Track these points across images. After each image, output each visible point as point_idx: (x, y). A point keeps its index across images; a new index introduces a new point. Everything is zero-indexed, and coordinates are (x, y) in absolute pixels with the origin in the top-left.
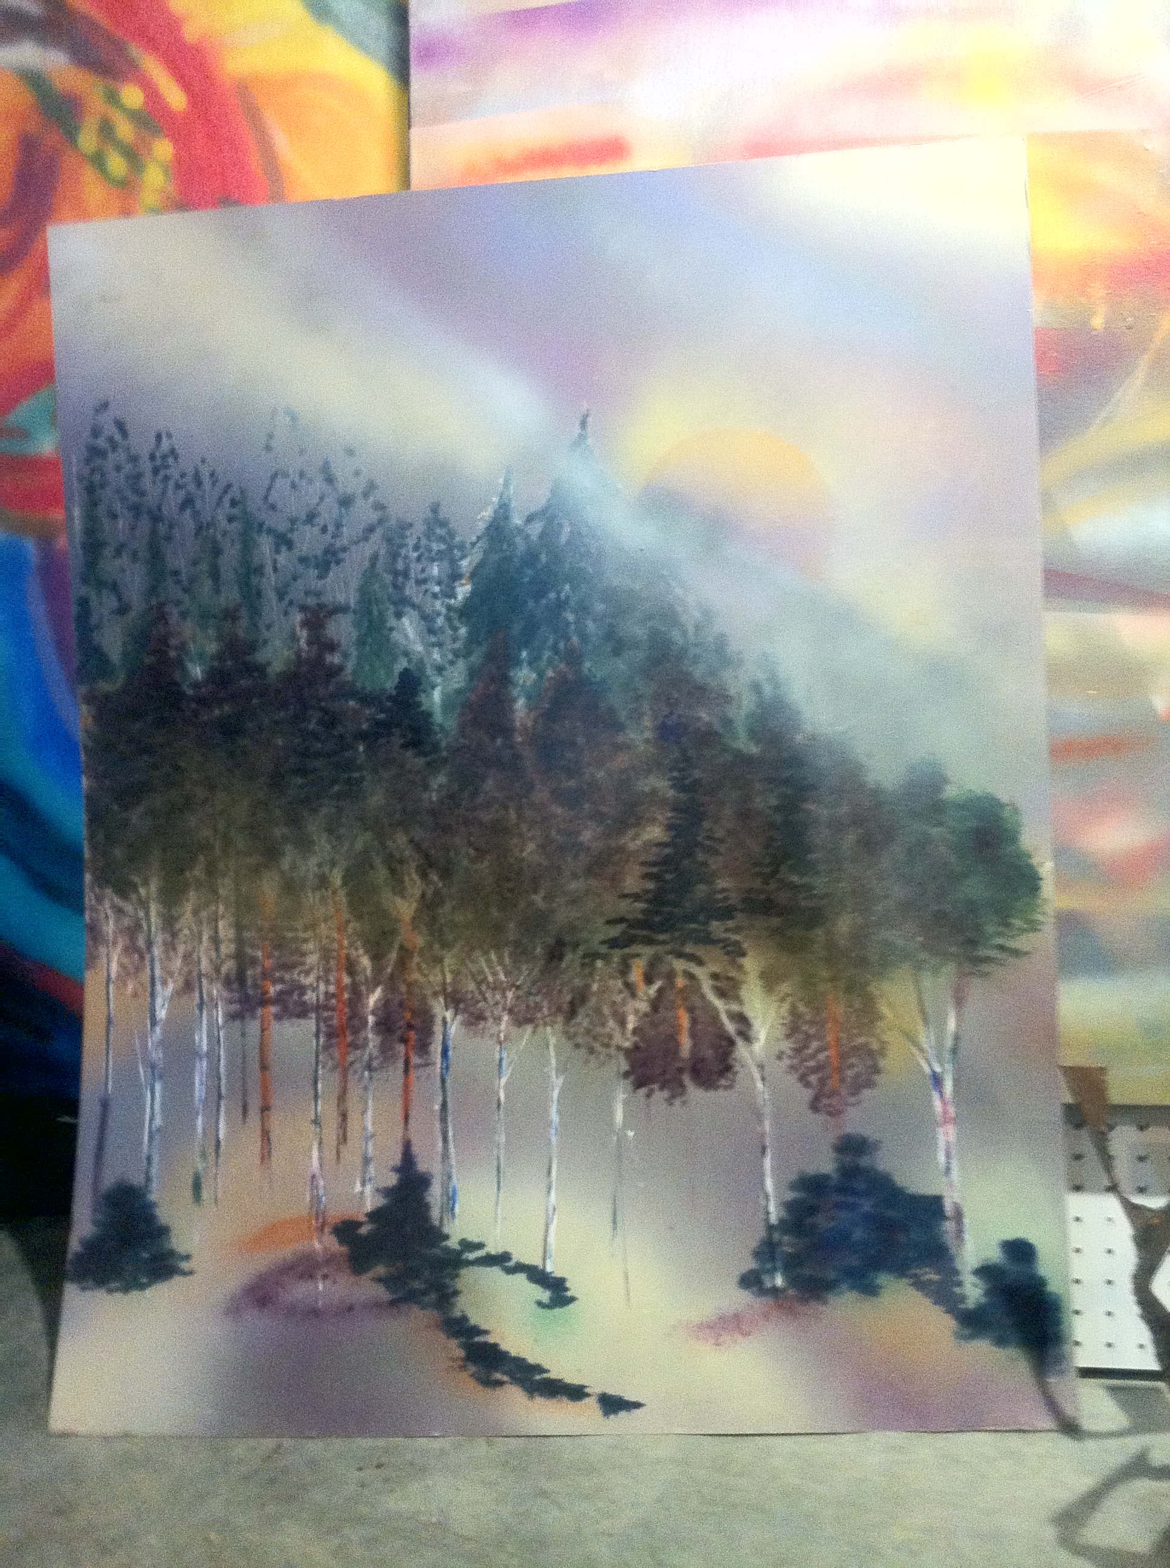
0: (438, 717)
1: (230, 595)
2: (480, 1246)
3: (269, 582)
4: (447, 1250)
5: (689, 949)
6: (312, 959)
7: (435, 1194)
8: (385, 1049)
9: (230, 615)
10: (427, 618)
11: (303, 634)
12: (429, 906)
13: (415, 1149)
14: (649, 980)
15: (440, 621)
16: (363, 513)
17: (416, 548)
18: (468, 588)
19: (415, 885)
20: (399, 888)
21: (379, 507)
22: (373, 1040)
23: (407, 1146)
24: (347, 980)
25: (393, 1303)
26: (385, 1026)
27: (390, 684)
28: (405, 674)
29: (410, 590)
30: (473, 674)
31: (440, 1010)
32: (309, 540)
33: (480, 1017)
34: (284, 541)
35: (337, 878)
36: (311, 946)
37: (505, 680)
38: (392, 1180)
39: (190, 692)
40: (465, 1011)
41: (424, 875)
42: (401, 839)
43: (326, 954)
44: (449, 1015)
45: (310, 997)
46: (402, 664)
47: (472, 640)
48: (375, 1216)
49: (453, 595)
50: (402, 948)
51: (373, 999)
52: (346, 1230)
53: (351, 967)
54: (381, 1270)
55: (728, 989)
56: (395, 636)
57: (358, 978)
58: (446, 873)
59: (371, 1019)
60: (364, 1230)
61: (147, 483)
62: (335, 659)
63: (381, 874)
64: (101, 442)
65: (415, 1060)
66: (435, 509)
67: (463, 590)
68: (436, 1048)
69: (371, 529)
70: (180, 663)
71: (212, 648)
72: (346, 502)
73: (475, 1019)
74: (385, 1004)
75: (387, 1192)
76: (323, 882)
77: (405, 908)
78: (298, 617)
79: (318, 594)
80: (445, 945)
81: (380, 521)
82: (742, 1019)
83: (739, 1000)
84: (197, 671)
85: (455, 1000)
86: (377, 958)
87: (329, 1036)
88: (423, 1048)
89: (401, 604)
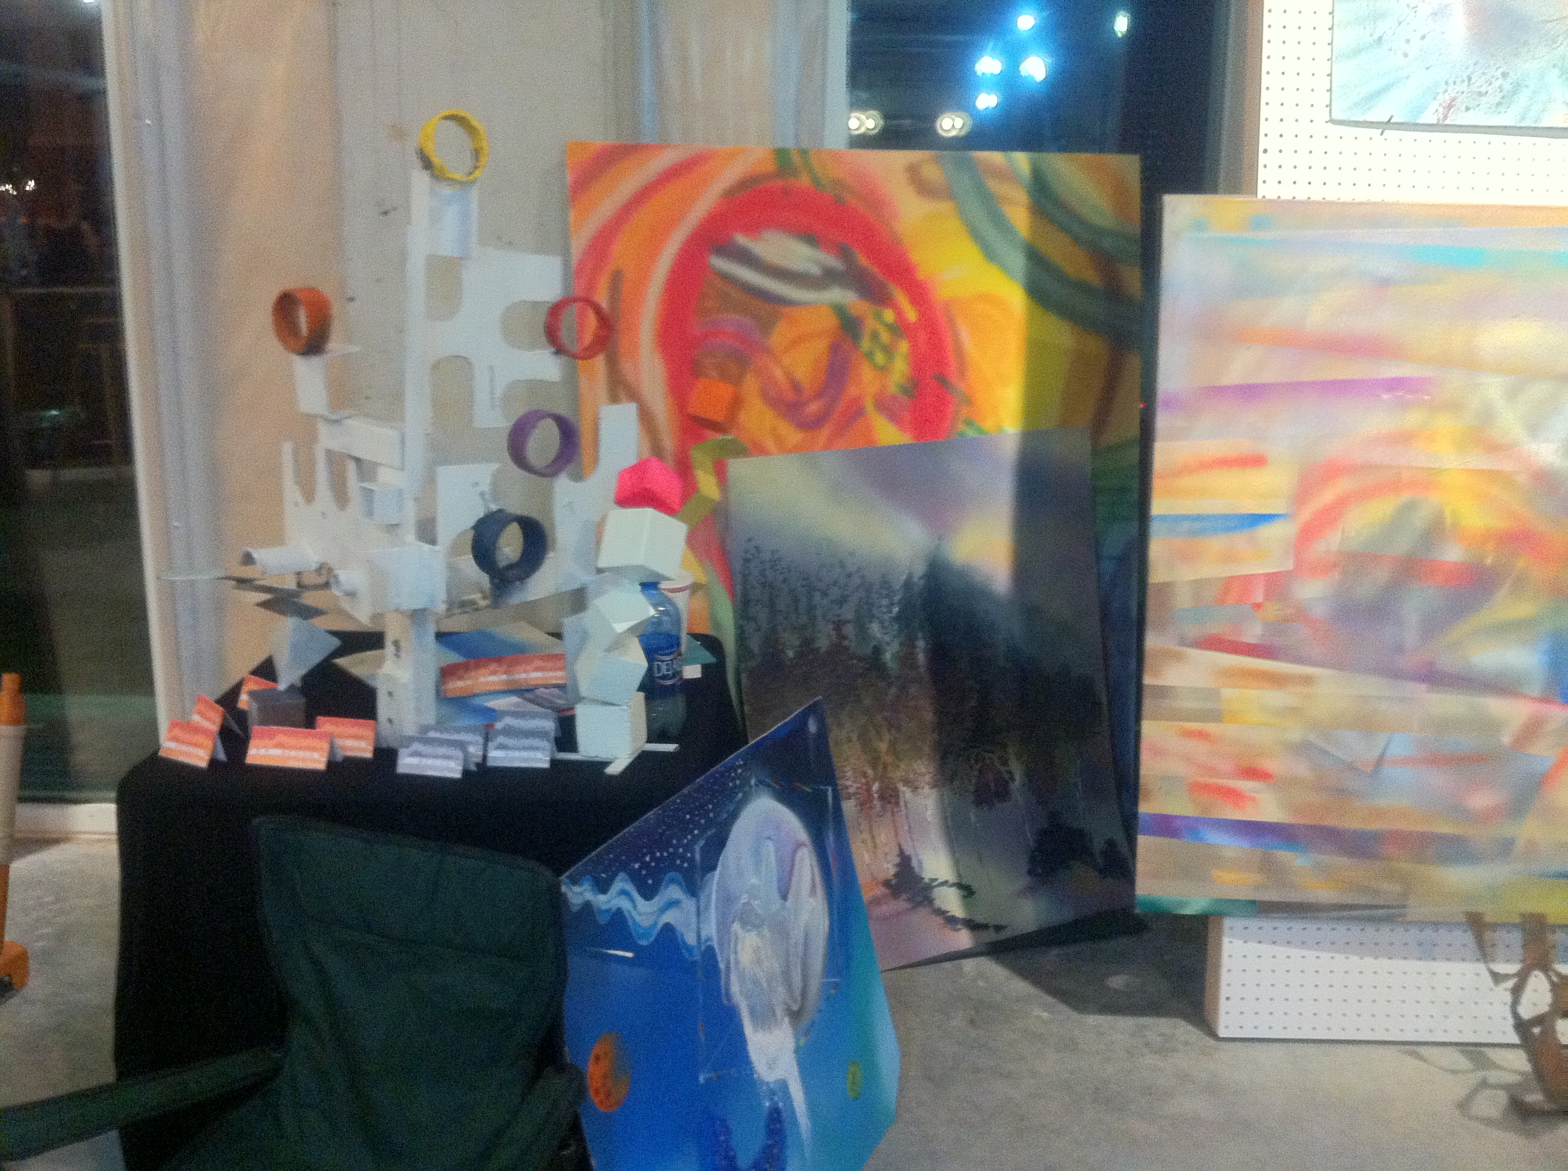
0: (889, 664)
1: (804, 619)
2: (936, 880)
3: (819, 612)
4: (926, 884)
5: (988, 748)
6: (849, 774)
7: (914, 863)
8: (883, 807)
9: (804, 627)
10: (881, 622)
11: (833, 633)
12: (893, 744)
13: (902, 847)
14: (977, 763)
15: (887, 624)
16: (856, 580)
17: (877, 593)
18: (897, 609)
19: (887, 737)
20: (881, 740)
21: (863, 577)
22: (877, 803)
23: (900, 846)
24: (864, 780)
25: (914, 908)
26: (882, 798)
27: (869, 650)
28: (875, 647)
29: (875, 611)
30: (901, 644)
31: (902, 788)
32: (835, 592)
33: (917, 788)
34: (825, 594)
35: (854, 737)
36: (848, 768)
37: (914, 646)
38: (897, 860)
39: (788, 663)
40: (911, 786)
41: (889, 731)
42: (879, 717)
43: (854, 770)
44: (905, 789)
45: (851, 790)
46: (874, 643)
47: (900, 631)
48: (896, 875)
49: (891, 612)
50: (883, 763)
51: (875, 787)
52: (887, 883)
53: (865, 775)
54: (904, 896)
55: (1005, 763)
56: (870, 631)
57: (869, 779)
58: (899, 729)
59: (876, 795)
60: (893, 882)
61: (768, 573)
62: (846, 643)
63: (873, 733)
64: (749, 556)
65: (895, 810)
66: (884, 576)
67: (896, 609)
68: (902, 803)
69: (859, 586)
70: (782, 651)
71: (797, 643)
72: (849, 576)
73: (915, 789)
74: (881, 788)
75: (898, 865)
76: (849, 740)
77: (883, 746)
78: (831, 626)
79: (839, 616)
80: (900, 760)
81: (862, 584)
82: (1010, 772)
83: (1008, 766)
84: (791, 654)
85: (907, 782)
86: (874, 768)
87: (862, 805)
88: (897, 803)
89: (872, 617)
